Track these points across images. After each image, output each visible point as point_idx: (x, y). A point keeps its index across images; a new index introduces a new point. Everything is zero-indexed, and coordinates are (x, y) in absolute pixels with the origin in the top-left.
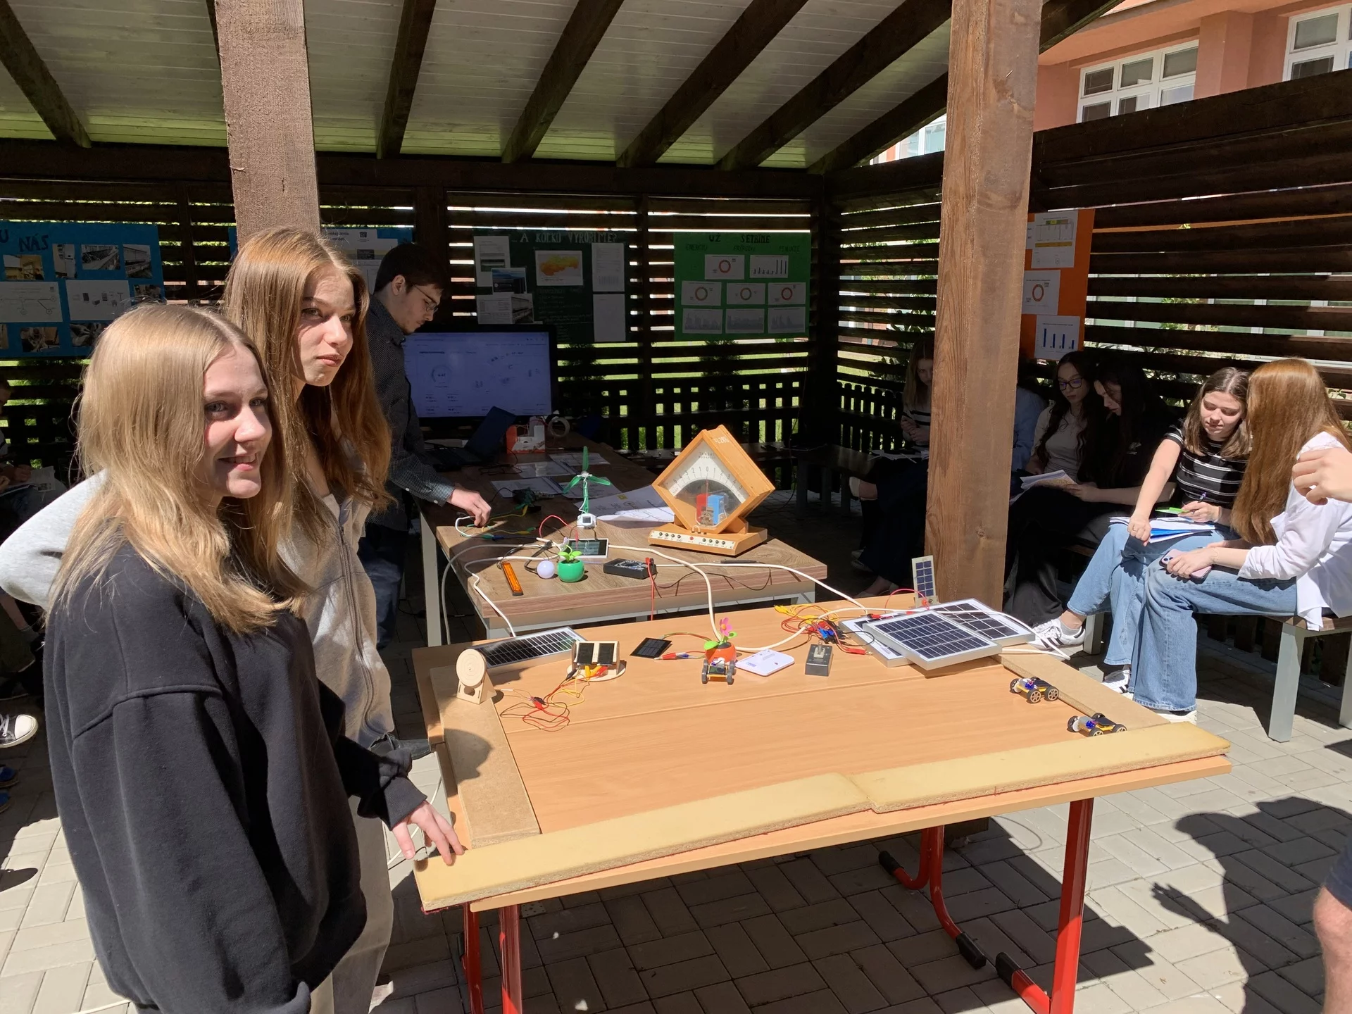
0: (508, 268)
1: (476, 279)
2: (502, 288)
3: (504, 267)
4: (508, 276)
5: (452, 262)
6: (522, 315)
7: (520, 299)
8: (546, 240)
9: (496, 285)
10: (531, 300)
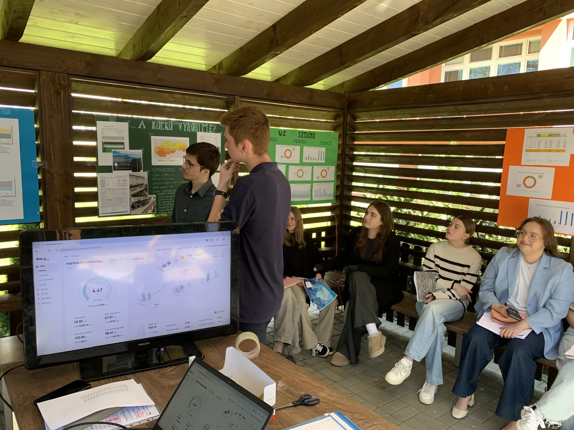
0: (127, 150)
1: (97, 159)
2: (121, 167)
3: (123, 148)
4: (126, 157)
5: (75, 143)
6: (138, 189)
7: (137, 177)
8: (160, 128)
9: (116, 165)
10: (146, 178)
